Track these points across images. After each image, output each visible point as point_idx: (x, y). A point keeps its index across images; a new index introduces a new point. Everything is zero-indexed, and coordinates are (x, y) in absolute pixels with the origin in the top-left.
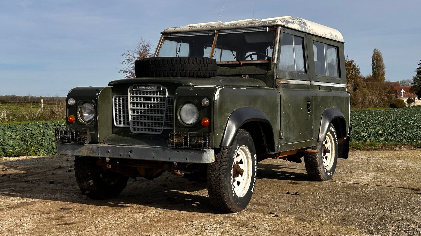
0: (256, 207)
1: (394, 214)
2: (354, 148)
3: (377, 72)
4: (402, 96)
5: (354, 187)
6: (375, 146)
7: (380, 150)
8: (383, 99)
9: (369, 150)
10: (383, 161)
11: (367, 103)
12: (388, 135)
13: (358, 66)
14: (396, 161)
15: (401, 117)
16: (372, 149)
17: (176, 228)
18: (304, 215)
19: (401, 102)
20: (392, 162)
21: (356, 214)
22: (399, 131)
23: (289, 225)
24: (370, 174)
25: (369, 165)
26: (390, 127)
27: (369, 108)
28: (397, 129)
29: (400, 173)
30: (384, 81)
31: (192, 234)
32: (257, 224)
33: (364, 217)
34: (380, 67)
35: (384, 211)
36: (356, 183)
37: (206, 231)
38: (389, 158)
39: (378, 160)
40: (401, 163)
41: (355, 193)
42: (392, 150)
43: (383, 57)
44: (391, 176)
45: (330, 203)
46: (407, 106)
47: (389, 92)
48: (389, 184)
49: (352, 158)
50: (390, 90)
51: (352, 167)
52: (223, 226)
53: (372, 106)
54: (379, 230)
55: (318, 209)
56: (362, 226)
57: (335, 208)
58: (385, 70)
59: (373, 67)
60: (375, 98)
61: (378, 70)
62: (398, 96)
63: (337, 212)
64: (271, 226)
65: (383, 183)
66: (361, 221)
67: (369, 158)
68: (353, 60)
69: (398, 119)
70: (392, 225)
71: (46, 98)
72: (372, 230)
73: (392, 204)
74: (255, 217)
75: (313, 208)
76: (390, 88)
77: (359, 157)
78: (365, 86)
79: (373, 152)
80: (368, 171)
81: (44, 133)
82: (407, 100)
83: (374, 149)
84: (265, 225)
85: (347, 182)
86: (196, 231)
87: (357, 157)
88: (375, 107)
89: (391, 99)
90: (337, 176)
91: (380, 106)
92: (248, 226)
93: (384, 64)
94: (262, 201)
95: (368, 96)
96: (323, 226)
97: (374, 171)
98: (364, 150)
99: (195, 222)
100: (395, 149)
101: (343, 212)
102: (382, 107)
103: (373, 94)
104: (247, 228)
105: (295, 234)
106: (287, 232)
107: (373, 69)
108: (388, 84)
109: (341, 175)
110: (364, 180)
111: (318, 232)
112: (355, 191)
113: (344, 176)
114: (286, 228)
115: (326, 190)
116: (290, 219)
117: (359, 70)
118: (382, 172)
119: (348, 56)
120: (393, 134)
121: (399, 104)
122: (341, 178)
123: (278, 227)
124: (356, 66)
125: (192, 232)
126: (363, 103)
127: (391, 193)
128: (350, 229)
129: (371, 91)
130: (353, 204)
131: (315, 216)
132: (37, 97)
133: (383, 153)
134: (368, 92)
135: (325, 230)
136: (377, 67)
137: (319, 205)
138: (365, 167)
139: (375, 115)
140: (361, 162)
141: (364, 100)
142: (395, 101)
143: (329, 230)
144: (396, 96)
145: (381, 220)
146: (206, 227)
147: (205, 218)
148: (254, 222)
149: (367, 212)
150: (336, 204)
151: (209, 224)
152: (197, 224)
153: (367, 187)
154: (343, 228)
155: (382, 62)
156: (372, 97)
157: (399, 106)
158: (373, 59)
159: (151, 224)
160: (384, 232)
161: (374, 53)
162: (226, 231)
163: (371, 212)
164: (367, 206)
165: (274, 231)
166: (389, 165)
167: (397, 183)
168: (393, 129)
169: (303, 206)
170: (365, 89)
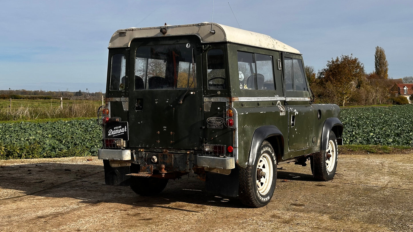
0: (294, 207)
1: (411, 214)
2: (368, 151)
3: (380, 69)
4: (405, 93)
5: (374, 190)
6: (387, 150)
7: (391, 154)
8: (386, 96)
9: (381, 154)
10: (395, 164)
11: (371, 101)
12: (395, 136)
13: (362, 64)
14: (407, 164)
15: (405, 116)
16: (384, 153)
17: (235, 224)
18: (337, 215)
19: (404, 99)
20: (403, 166)
21: (380, 214)
22: (405, 132)
23: (326, 223)
24: (386, 177)
25: (384, 169)
26: (396, 127)
27: (373, 105)
28: (403, 129)
29: (412, 176)
30: (387, 79)
31: (249, 230)
32: (299, 222)
33: (386, 217)
34: (383, 64)
35: (403, 211)
36: (375, 186)
37: (260, 227)
38: (401, 161)
39: (391, 163)
40: (412, 167)
41: (375, 195)
42: (402, 153)
43: (385, 55)
44: (405, 180)
45: (356, 204)
46: (410, 103)
47: (392, 89)
48: (404, 187)
49: (367, 161)
50: (393, 87)
51: (368, 170)
52: (272, 223)
53: (375, 104)
54: (400, 228)
55: (346, 209)
56: (386, 224)
57: (361, 209)
58: (388, 67)
59: (376, 64)
60: (379, 96)
61: (381, 67)
62: (401, 93)
63: (364, 212)
64: (312, 224)
65: (399, 186)
66: (384, 220)
67: (382, 162)
68: (357, 58)
69: (402, 117)
70: (411, 223)
71: (55, 93)
72: (394, 228)
73: (408, 206)
74: (297, 216)
75: (342, 208)
76: (393, 85)
77: (374, 160)
78: (368, 83)
79: (385, 155)
80: (383, 174)
81: (73, 131)
82: (410, 97)
83: (386, 153)
84: (306, 222)
85: (366, 185)
86: (252, 227)
87: (371, 161)
88: (379, 104)
89: (394, 96)
90: (357, 179)
91: (383, 103)
92: (293, 224)
93: (387, 61)
94: (298, 202)
95: (371, 93)
96: (354, 224)
97: (389, 175)
98: (377, 153)
99: (248, 220)
100: (405, 153)
101: (368, 212)
102: (385, 104)
103: (377, 91)
104: (292, 225)
105: (333, 230)
106: (326, 229)
107: (376, 66)
108: (391, 81)
109: (360, 178)
110: (381, 183)
111: (351, 229)
112: (375, 193)
113: (363, 179)
114: (324, 225)
115: (350, 192)
116: (326, 217)
117: (363, 68)
118: (396, 175)
119: (352, 54)
120: (400, 135)
121: (402, 101)
122: (361, 181)
123: (318, 225)
124: (360, 64)
125: (249, 228)
126: (366, 100)
127: (407, 196)
128: (377, 227)
129: (375, 88)
130: (376, 205)
131: (346, 215)
132: (46, 91)
133: (395, 156)
134: (371, 89)
135: (356, 227)
136: (380, 64)
137: (347, 206)
138: (380, 170)
139: (380, 113)
140: (376, 166)
141: (367, 97)
142: (398, 98)
143: (360, 227)
144: (399, 93)
145: (400, 219)
146: (259, 224)
147: (255, 216)
148: (296, 220)
149: (388, 212)
150: (361, 205)
151: (260, 221)
152: (251, 221)
153: (384, 190)
154: (370, 226)
155: (385, 59)
156: (376, 94)
157: (402, 103)
158: (375, 56)
159: (213, 220)
160: (405, 230)
161: (377, 50)
162: (276, 227)
163: (392, 213)
164: (388, 207)
165: (315, 227)
166: (401, 169)
167: (410, 186)
168: (399, 130)
169: (334, 207)
170: (369, 86)
